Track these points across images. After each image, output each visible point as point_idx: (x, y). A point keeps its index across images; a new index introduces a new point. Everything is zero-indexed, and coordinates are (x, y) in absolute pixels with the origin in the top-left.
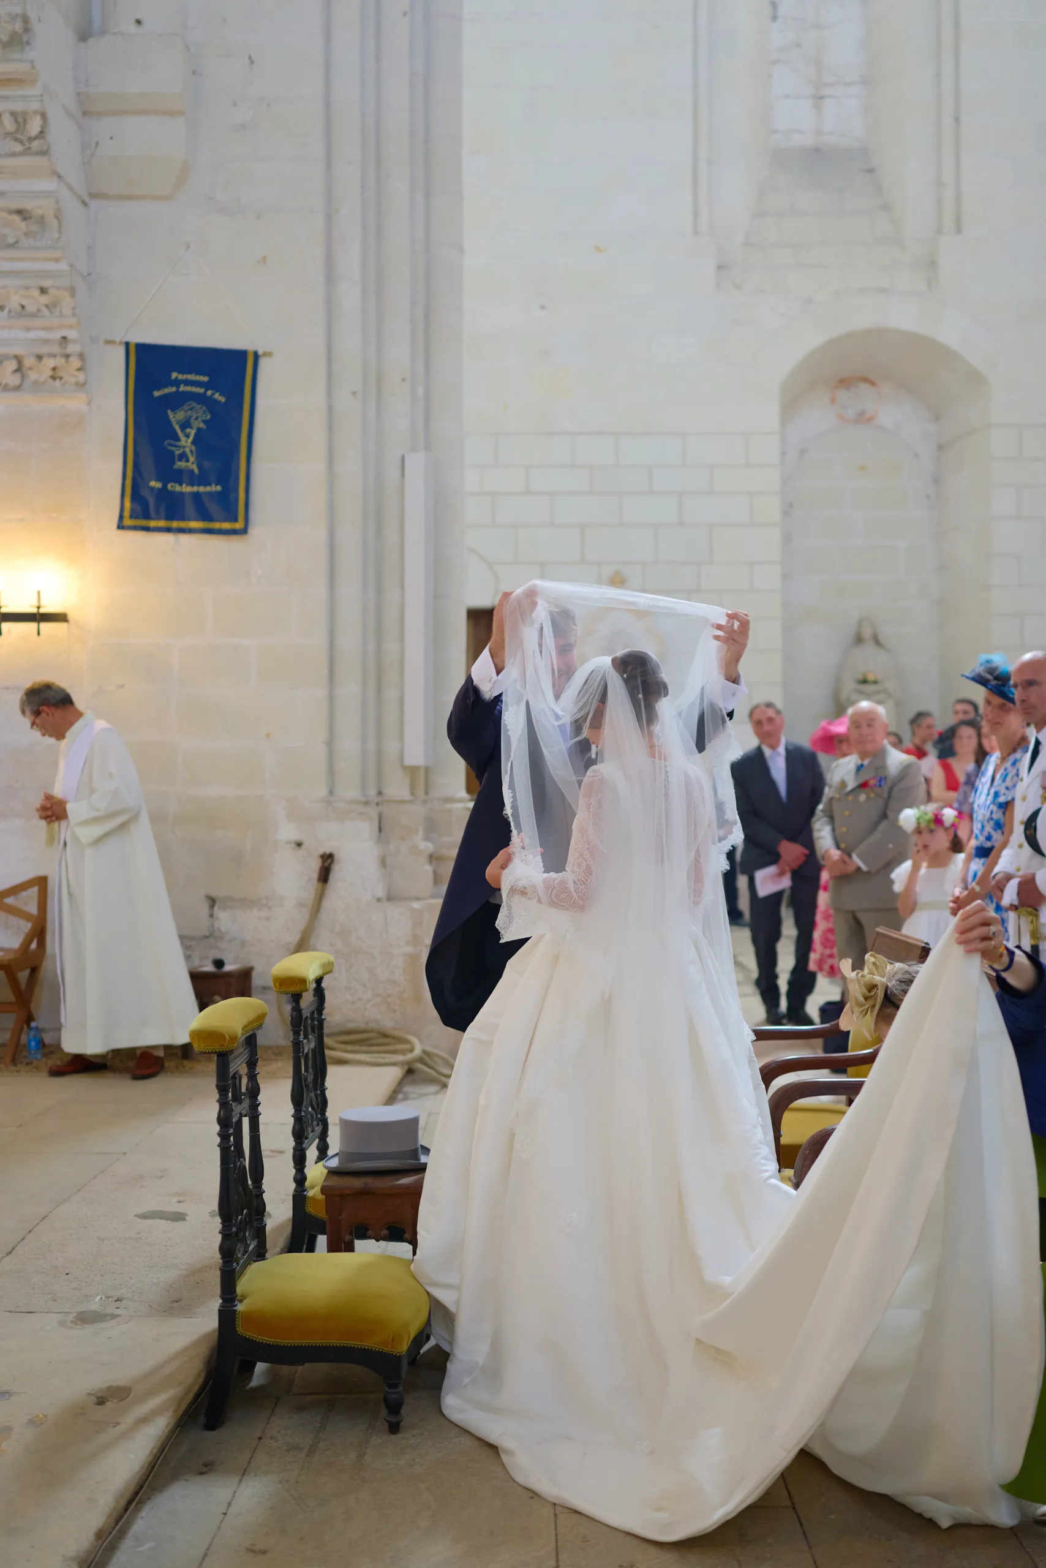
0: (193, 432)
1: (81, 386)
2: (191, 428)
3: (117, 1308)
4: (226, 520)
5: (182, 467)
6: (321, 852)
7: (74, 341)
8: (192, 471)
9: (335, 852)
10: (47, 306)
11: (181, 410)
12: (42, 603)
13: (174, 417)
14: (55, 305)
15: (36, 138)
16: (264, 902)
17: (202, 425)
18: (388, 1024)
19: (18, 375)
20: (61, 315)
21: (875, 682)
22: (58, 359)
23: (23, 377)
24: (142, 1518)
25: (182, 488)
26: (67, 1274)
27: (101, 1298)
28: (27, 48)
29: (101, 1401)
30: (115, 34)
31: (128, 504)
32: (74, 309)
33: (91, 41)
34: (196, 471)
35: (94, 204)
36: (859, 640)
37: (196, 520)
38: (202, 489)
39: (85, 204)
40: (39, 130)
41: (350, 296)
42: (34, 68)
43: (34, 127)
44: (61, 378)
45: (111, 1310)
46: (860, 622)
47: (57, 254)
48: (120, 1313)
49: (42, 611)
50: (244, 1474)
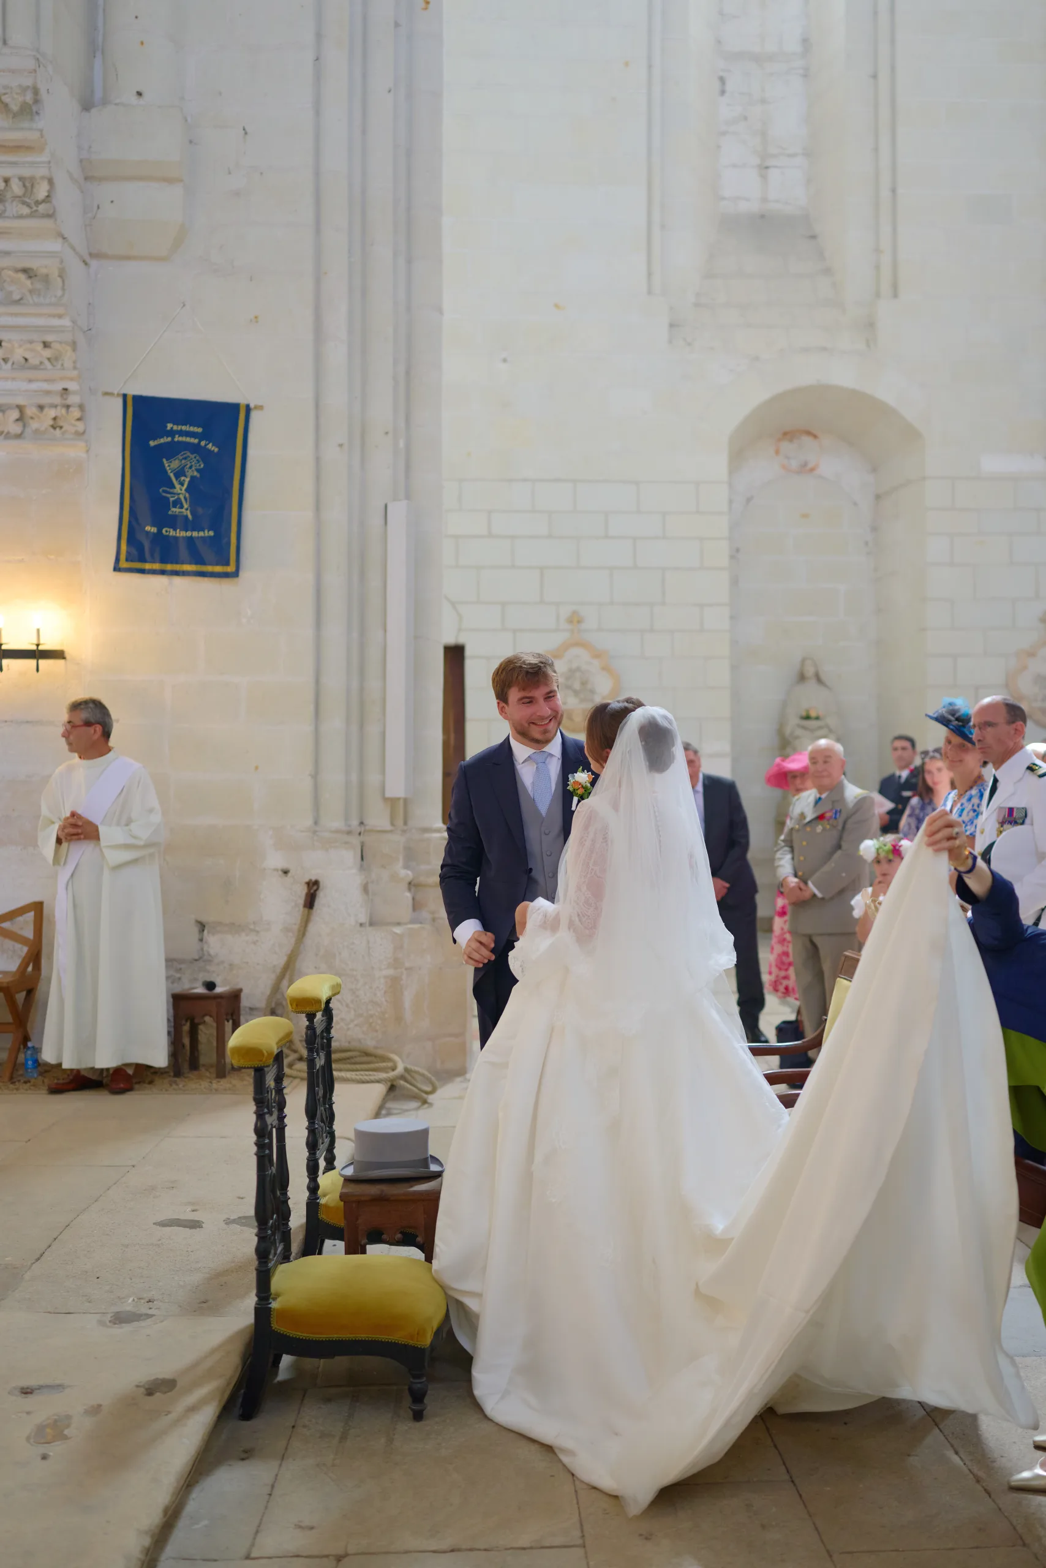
0: (187, 480)
1: (80, 434)
2: (185, 476)
3: (150, 1308)
4: (217, 564)
5: (177, 513)
6: (307, 880)
7: (75, 393)
8: (186, 517)
9: (320, 880)
10: (49, 359)
11: (175, 460)
12: (41, 642)
13: (169, 466)
14: (57, 359)
15: (43, 201)
16: (252, 927)
17: (196, 474)
18: (370, 1043)
19: (20, 424)
20: (63, 368)
21: (817, 718)
22: (59, 408)
23: (24, 426)
24: (193, 1499)
25: (176, 533)
26: (98, 1278)
27: (134, 1300)
28: (37, 118)
29: (150, 1393)
30: (116, 104)
31: (124, 547)
32: (74, 362)
33: (94, 111)
34: (190, 516)
35: (94, 263)
36: (802, 678)
37: (190, 563)
38: (195, 534)
39: (86, 264)
40: (46, 194)
41: (337, 354)
42: (42, 136)
43: (42, 191)
44: (61, 427)
45: (144, 1310)
46: (803, 661)
47: (61, 311)
48: (154, 1313)
49: (40, 648)
50: (283, 1459)
